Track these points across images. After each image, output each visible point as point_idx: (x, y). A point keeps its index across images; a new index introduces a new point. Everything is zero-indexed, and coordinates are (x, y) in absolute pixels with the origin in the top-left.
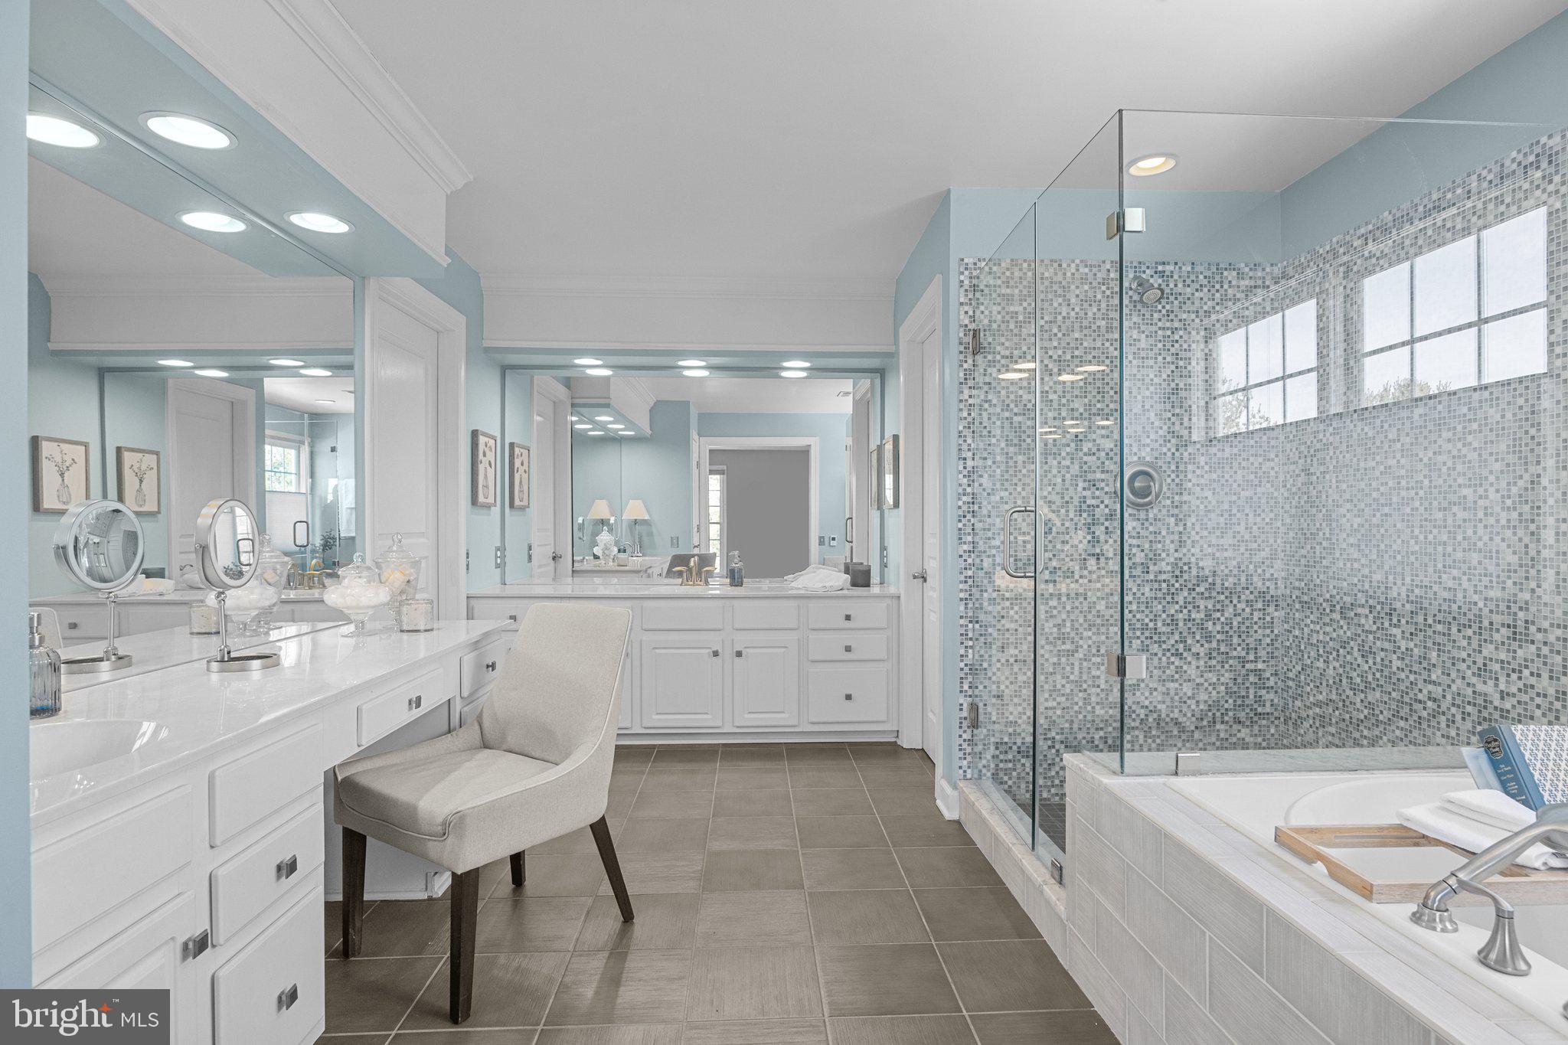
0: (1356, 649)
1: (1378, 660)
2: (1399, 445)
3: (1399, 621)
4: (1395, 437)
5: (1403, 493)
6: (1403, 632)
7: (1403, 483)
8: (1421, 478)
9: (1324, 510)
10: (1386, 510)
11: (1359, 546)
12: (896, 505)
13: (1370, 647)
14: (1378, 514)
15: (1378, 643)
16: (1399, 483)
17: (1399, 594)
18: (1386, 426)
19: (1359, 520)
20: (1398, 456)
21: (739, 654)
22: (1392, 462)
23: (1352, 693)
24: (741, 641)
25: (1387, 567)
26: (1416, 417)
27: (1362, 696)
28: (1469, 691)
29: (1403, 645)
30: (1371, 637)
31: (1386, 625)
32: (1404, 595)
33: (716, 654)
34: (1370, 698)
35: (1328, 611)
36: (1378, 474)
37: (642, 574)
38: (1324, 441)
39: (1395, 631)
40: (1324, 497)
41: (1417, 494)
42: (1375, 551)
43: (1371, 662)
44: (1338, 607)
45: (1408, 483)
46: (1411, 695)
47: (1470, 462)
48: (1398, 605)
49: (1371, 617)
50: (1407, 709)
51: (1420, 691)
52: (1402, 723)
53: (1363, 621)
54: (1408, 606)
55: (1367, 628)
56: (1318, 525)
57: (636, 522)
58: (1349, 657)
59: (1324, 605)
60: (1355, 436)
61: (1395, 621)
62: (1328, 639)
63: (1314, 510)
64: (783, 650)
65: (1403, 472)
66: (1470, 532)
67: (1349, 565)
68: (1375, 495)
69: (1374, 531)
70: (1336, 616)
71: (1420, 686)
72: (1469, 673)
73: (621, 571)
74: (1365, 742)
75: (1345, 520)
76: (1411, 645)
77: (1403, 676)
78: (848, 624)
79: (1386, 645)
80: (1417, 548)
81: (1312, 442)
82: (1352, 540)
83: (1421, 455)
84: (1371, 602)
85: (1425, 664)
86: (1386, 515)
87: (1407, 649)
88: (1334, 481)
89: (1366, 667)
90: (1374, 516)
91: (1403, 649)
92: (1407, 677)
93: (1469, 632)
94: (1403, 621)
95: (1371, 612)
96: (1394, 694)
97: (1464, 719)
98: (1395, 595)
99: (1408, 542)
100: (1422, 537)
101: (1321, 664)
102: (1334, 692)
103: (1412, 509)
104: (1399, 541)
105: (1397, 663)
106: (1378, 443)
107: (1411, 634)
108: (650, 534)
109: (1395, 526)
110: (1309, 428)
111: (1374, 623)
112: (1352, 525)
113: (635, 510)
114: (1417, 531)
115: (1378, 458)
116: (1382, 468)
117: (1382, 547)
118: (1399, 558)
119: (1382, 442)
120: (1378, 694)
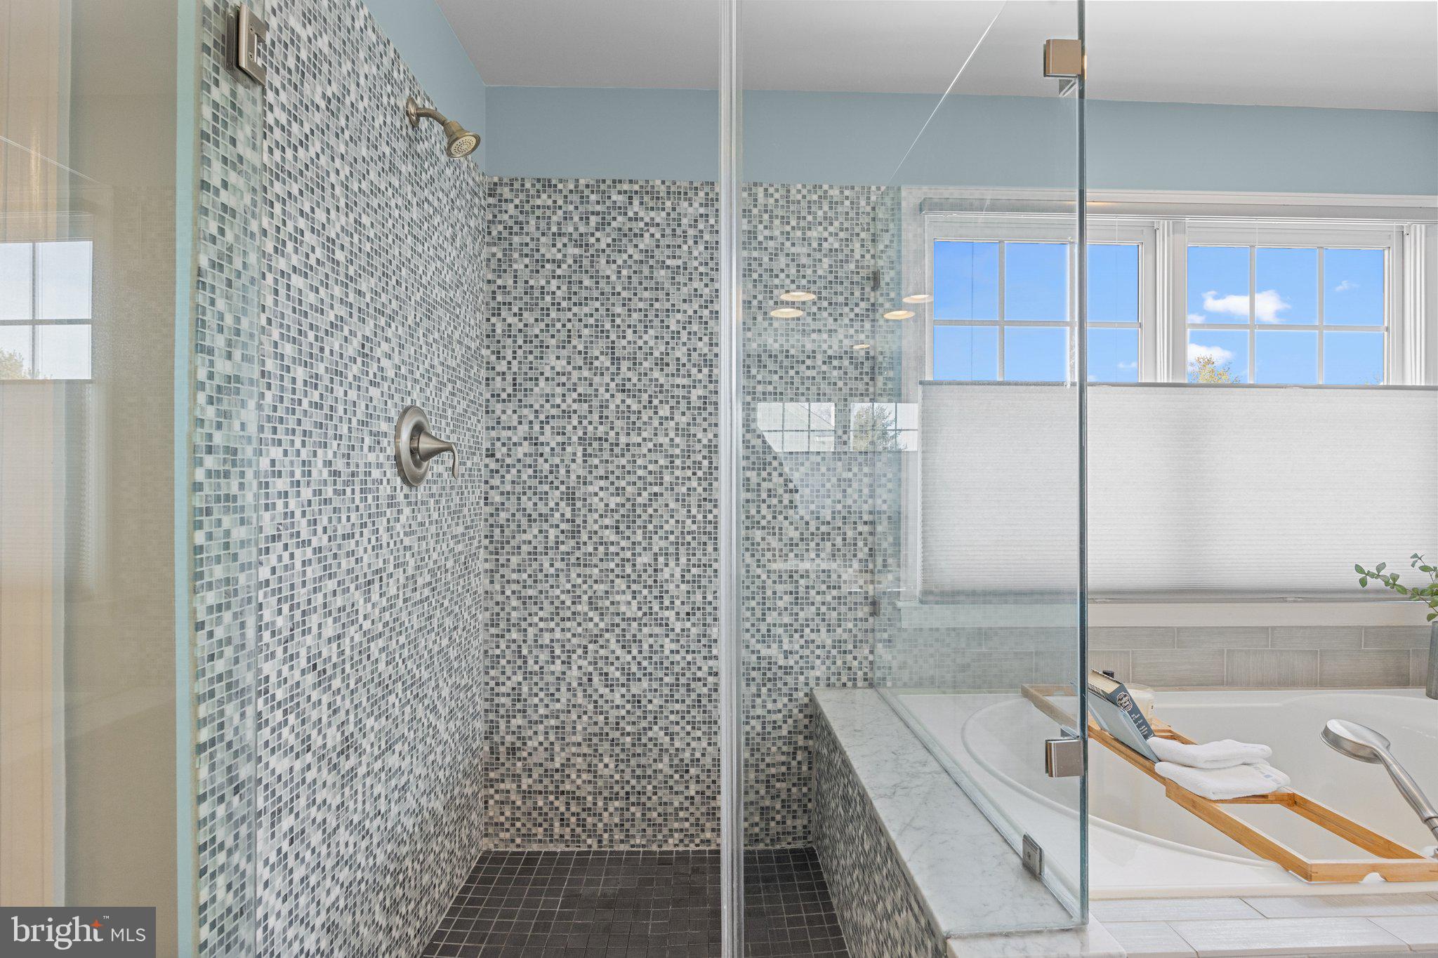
0: (613, 641)
1: (645, 647)
2: (672, 424)
3: (672, 603)
4: (668, 414)
5: (678, 473)
6: (678, 614)
7: (678, 462)
8: (699, 458)
9: (563, 488)
10: (656, 489)
11: (617, 528)
13: (634, 636)
14: (645, 494)
15: (646, 630)
16: (672, 462)
17: (672, 575)
18: (656, 402)
19: (618, 500)
20: (672, 434)
22: (661, 439)
23: (607, 690)
25: (656, 549)
26: (694, 398)
27: (623, 690)
28: (754, 657)
29: (678, 627)
30: (635, 625)
31: (656, 608)
32: (678, 576)
34: (634, 690)
35: (568, 603)
36: (645, 451)
38: (564, 406)
39: (670, 614)
40: (562, 471)
41: (694, 474)
42: (640, 532)
43: (635, 652)
44: (585, 598)
45: (684, 462)
46: (688, 675)
47: (754, 447)
48: (671, 587)
49: (634, 603)
50: (683, 690)
51: (700, 669)
52: (678, 707)
53: (623, 608)
54: (684, 587)
55: (628, 615)
56: (552, 504)
58: (602, 652)
59: (563, 597)
60: (612, 407)
61: (667, 603)
62: (569, 635)
63: (546, 488)
65: (677, 451)
66: (753, 512)
67: (601, 549)
68: (640, 473)
69: (639, 511)
70: (583, 607)
71: (699, 664)
72: (753, 641)
75: (596, 499)
76: (688, 625)
77: (678, 658)
79: (657, 630)
80: (694, 527)
81: (542, 406)
82: (607, 521)
83: (700, 436)
84: (634, 587)
85: (704, 641)
86: (656, 494)
87: (683, 630)
88: (579, 454)
89: (629, 658)
90: (640, 495)
91: (678, 630)
92: (684, 658)
93: (753, 604)
94: (678, 603)
95: (634, 598)
96: (667, 679)
97: (748, 685)
98: (667, 576)
99: (684, 522)
100: (700, 517)
101: (558, 667)
102: (580, 694)
103: (689, 489)
104: (672, 521)
105: (669, 646)
106: (645, 418)
107: (688, 614)
109: (667, 505)
110: (536, 390)
111: (640, 609)
112: (607, 505)
114: (694, 511)
115: (645, 434)
116: (650, 445)
117: (650, 527)
118: (672, 538)
119: (650, 418)
120: (645, 684)
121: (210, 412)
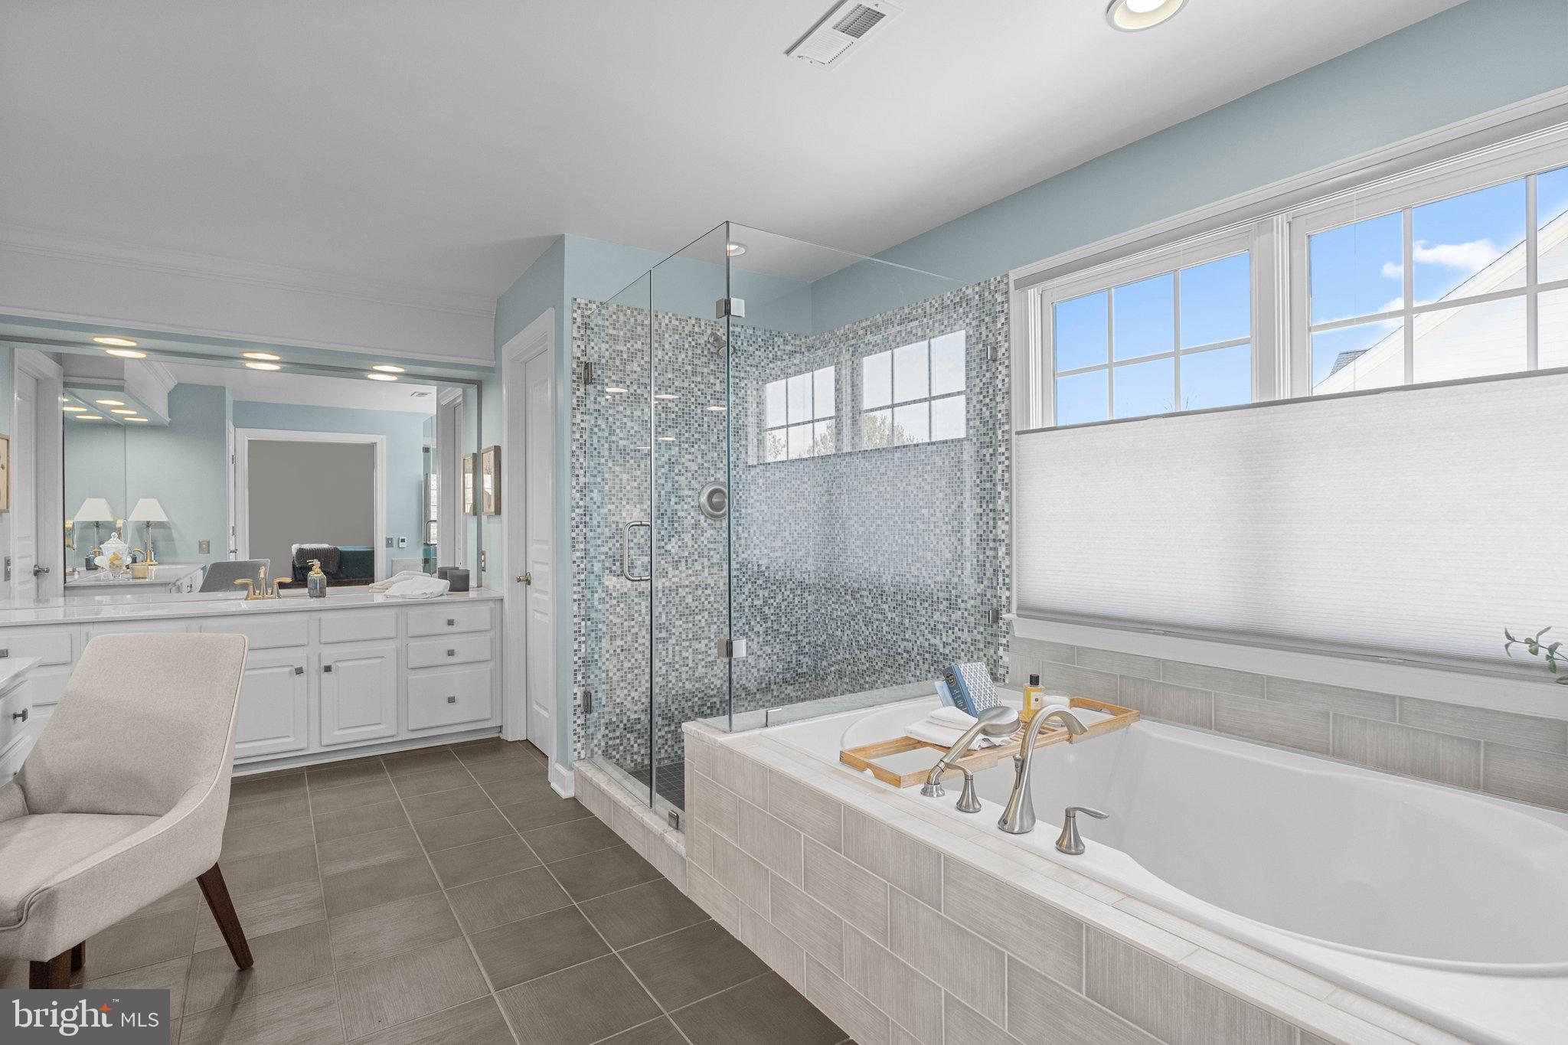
0: (861, 620)
1: (875, 627)
2: (886, 477)
3: (887, 599)
4: (884, 472)
5: (889, 511)
6: (889, 607)
7: (889, 504)
8: (898, 501)
9: (840, 521)
10: (879, 522)
11: (862, 547)
12: (498, 511)
13: (870, 619)
14: (874, 525)
15: (875, 615)
16: (886, 504)
17: (887, 581)
18: (878, 463)
19: (862, 529)
20: (886, 485)
21: (328, 669)
22: (882, 489)
23: (859, 652)
24: (329, 655)
25: (879, 563)
26: (896, 459)
27: (865, 653)
28: (927, 644)
29: (889, 615)
30: (870, 611)
31: (879, 602)
32: (889, 581)
33: (299, 671)
34: (870, 655)
35: (843, 594)
36: (873, 497)
37: (170, 586)
38: (840, 471)
39: (885, 606)
40: (840, 510)
41: (896, 511)
42: (872, 550)
43: (870, 629)
44: (850, 591)
45: (892, 504)
46: (894, 650)
47: (926, 492)
48: (886, 588)
49: (870, 597)
50: (891, 660)
51: (900, 647)
52: (889, 670)
53: (865, 600)
54: (892, 589)
55: (868, 605)
56: (836, 532)
57: (148, 524)
58: (856, 626)
59: (841, 590)
60: (860, 469)
61: (884, 599)
62: (843, 614)
63: (834, 521)
64: (379, 660)
65: (888, 496)
66: (926, 538)
67: (856, 560)
68: (872, 511)
69: (872, 537)
70: (848, 597)
71: (899, 644)
72: (926, 632)
73: (138, 585)
74: (867, 686)
75: (853, 528)
76: (894, 615)
77: (889, 637)
78: (451, 629)
79: (880, 617)
80: (897, 549)
81: (832, 471)
82: (858, 543)
83: (899, 485)
84: (870, 587)
85: (902, 628)
86: (879, 526)
87: (892, 618)
88: (846, 500)
89: (867, 633)
90: (872, 526)
91: (889, 618)
92: (892, 638)
93: (926, 605)
94: (889, 599)
95: (870, 594)
96: (884, 650)
97: (924, 663)
98: (884, 581)
99: (892, 545)
100: (899, 542)
101: (839, 633)
102: (848, 652)
103: (894, 522)
104: (886, 544)
105: (886, 628)
106: (874, 476)
107: (894, 608)
108: (170, 539)
109: (884, 533)
110: (830, 461)
111: (872, 601)
112: (858, 532)
113: (148, 510)
114: (897, 537)
115: (874, 486)
116: (876, 493)
117: (877, 548)
118: (887, 556)
119: (876, 475)
120: (875, 651)
121: (578, 495)
